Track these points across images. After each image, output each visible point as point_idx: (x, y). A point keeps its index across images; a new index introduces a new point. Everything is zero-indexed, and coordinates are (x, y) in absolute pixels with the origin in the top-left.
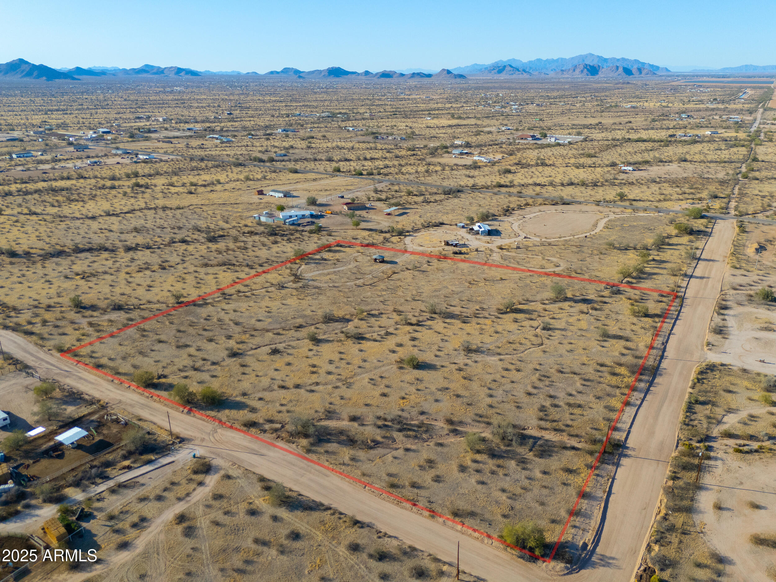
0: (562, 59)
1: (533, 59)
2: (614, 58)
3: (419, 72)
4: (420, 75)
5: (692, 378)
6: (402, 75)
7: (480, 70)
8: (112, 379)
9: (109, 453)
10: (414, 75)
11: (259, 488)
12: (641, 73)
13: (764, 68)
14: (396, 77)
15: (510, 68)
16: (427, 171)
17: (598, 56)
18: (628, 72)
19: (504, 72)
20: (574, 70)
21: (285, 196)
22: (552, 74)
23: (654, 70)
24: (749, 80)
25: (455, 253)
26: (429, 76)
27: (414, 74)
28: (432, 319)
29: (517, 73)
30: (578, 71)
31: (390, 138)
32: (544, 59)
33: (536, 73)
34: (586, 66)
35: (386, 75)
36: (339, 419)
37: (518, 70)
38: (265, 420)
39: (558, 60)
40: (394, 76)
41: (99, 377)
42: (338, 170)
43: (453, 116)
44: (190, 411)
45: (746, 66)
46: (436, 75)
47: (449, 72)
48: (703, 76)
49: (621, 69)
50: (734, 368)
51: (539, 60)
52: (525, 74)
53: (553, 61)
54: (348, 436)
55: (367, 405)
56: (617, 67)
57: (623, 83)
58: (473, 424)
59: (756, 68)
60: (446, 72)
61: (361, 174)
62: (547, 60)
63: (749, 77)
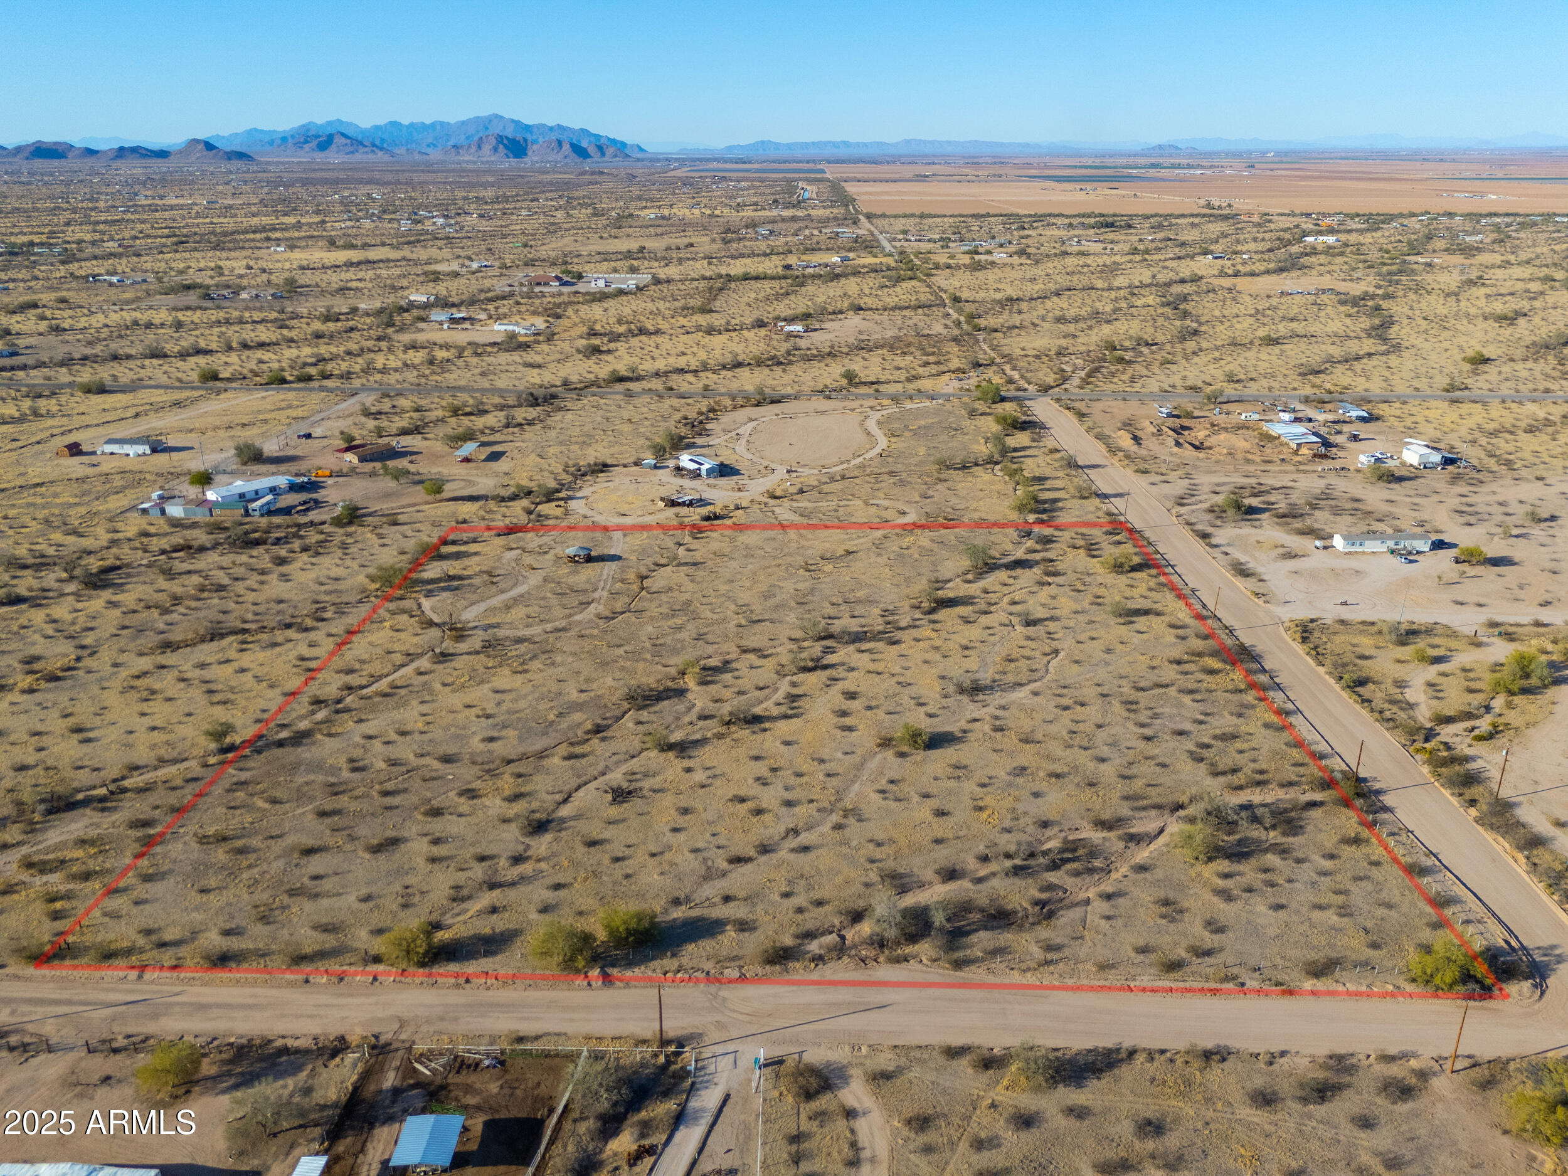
0: (442, 123)
1: (382, 122)
2: (543, 125)
3: (135, 145)
4: (137, 152)
5: (1302, 653)
6: (90, 152)
7: (271, 143)
8: (301, 977)
9: (552, 1142)
10: (122, 152)
11: (970, 1071)
12: (603, 154)
13: (789, 146)
14: (76, 157)
15: (343, 140)
16: (431, 362)
17: (513, 121)
18: (580, 151)
19: (333, 147)
20: (479, 147)
21: (154, 450)
22: (435, 155)
23: (621, 148)
24: (782, 166)
25: (707, 518)
26: (163, 154)
27: (122, 149)
28: (829, 651)
29: (362, 150)
30: (487, 149)
31: (244, 295)
32: (406, 122)
33: (401, 151)
34: (500, 139)
35: (44, 151)
36: (922, 885)
37: (361, 143)
38: (797, 937)
39: (433, 126)
40: (70, 155)
41: (254, 984)
42: (214, 377)
43: (332, 243)
44: (607, 979)
45: (763, 142)
46: (180, 152)
47: (209, 146)
48: (708, 160)
49: (566, 147)
50: (1328, 622)
51: (394, 124)
52: (380, 154)
53: (424, 127)
54: (982, 910)
55: (938, 841)
56: (560, 143)
57: (593, 173)
58: (1137, 815)
59: (777, 146)
60: (201, 146)
61: (283, 381)
62: (412, 125)
63: (784, 162)
